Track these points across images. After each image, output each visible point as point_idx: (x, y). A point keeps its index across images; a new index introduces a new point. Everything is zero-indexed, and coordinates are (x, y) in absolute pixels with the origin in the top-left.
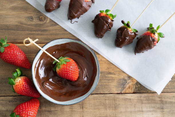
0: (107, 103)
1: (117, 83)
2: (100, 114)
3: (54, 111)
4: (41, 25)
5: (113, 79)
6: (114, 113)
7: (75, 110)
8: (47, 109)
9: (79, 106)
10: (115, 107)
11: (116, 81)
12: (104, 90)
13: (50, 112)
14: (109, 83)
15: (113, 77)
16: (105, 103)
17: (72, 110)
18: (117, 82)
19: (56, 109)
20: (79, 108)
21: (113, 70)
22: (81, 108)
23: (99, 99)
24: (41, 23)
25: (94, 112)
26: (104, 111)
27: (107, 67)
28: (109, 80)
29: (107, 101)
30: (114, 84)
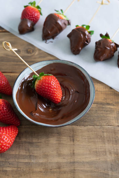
0: (105, 136)
1: (117, 115)
2: (96, 149)
3: (37, 142)
4: (28, 57)
5: (112, 111)
6: (115, 148)
7: (64, 142)
8: (28, 140)
9: (69, 138)
10: (116, 141)
11: (115, 112)
12: (101, 122)
13: (31, 143)
14: (107, 114)
15: (111, 108)
16: (103, 136)
17: (59, 142)
18: (117, 113)
19: (39, 141)
20: (69, 140)
21: (111, 101)
22: (71, 141)
23: (94, 131)
24: (29, 55)
25: (88, 146)
26: (101, 145)
27: (104, 98)
28: (107, 111)
29: (105, 134)
30: (113, 116)
